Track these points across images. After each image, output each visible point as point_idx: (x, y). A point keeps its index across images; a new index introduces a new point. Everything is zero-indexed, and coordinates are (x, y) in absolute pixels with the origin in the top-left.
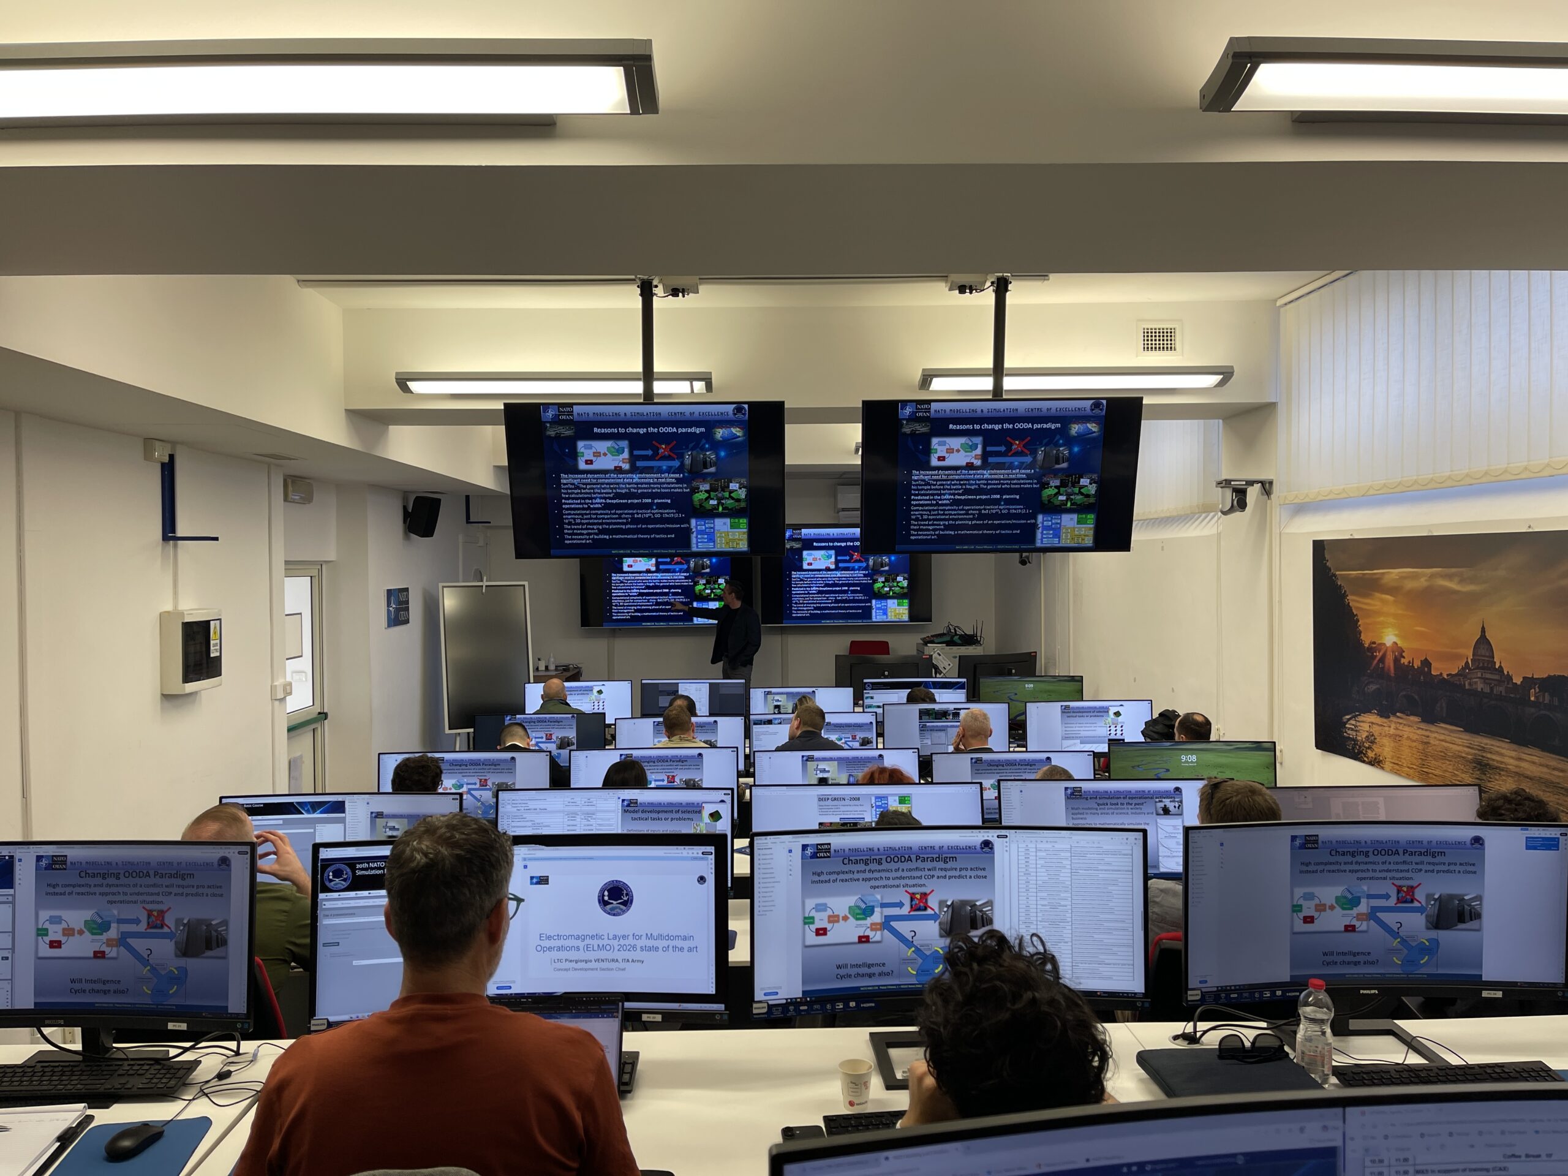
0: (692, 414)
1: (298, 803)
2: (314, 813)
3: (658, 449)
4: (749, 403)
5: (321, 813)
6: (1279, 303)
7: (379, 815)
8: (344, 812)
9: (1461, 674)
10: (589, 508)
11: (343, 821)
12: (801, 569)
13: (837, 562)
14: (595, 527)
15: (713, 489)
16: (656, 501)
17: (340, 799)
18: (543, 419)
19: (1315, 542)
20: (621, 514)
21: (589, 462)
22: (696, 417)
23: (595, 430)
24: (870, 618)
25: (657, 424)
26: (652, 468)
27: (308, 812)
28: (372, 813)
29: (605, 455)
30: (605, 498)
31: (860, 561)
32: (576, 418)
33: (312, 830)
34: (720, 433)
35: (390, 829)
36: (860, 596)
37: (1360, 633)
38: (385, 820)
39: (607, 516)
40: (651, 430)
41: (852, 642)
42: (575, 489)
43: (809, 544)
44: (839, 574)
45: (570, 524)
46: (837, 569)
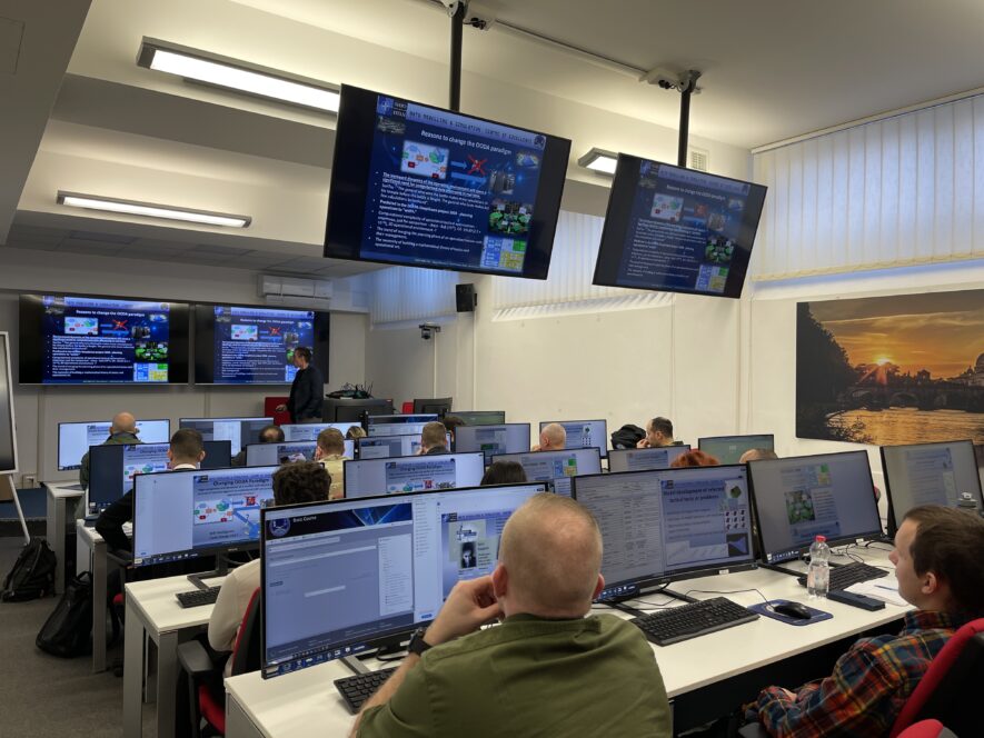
0: (504, 135)
1: (358, 511)
2: (375, 523)
3: (472, 163)
4: (549, 137)
5: (385, 522)
6: (753, 151)
7: (452, 518)
8: (410, 518)
9: (965, 376)
10: (403, 213)
11: (409, 530)
12: (229, 339)
13: (259, 335)
14: (405, 233)
15: (507, 211)
16: (462, 214)
17: (406, 502)
18: (378, 111)
19: (799, 305)
20: (430, 223)
21: (412, 165)
22: (507, 139)
23: (423, 133)
24: (284, 379)
25: (474, 138)
26: (464, 181)
27: (369, 523)
28: (443, 516)
29: (427, 160)
30: (418, 204)
31: (276, 335)
32: (408, 116)
33: (374, 547)
34: (522, 158)
35: (465, 535)
36: (277, 363)
37: (847, 359)
38: (458, 524)
39: (416, 222)
40: (470, 143)
41: (267, 399)
42: (394, 190)
43: (236, 320)
44: (260, 344)
45: (383, 226)
46: (259, 340)
